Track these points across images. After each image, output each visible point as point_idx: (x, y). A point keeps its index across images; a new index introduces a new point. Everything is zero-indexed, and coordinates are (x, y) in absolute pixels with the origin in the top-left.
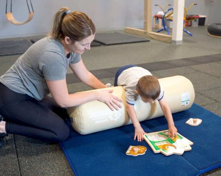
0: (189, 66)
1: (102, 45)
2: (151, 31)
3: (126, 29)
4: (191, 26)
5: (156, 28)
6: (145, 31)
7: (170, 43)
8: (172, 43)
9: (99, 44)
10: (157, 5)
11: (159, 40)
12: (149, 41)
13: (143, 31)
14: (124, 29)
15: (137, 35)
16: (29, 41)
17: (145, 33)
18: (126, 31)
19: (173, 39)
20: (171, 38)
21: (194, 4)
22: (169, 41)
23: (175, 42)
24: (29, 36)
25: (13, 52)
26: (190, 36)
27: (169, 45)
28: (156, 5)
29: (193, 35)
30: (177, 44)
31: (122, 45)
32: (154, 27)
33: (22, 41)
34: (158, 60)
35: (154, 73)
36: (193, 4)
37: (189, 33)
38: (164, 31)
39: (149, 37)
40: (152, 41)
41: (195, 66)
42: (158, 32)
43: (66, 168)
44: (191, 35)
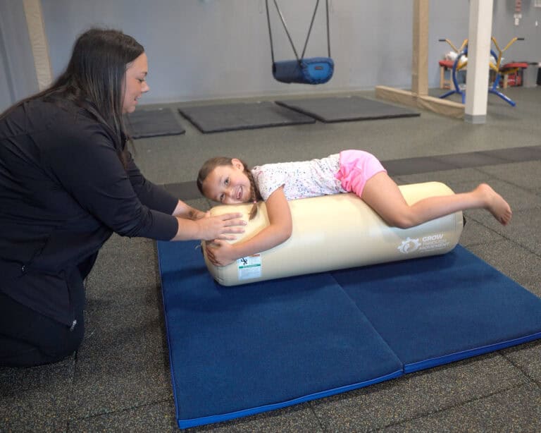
0: (479, 168)
1: (317, 122)
2: (425, 95)
3: (379, 91)
4: (520, 85)
5: (444, 89)
6: (414, 94)
7: (462, 119)
8: (466, 121)
9: (313, 120)
10: (444, 40)
11: (442, 115)
12: (418, 115)
13: (410, 93)
14: (373, 89)
15: (398, 102)
16: (175, 111)
17: (415, 98)
18: (379, 93)
19: (467, 112)
20: (463, 109)
21: (519, 39)
22: (460, 117)
23: (470, 117)
24: (178, 101)
25: (136, 133)
26: (510, 105)
27: (457, 123)
28: (440, 41)
29: (517, 105)
30: (475, 122)
31: (359, 123)
32: (442, 86)
33: (160, 111)
34: (421, 155)
35: (399, 179)
36: (516, 39)
37: (509, 99)
38: (455, 94)
39: (420, 106)
40: (424, 115)
41: (492, 167)
42: (442, 98)
43: (159, 347)
44: (513, 105)
